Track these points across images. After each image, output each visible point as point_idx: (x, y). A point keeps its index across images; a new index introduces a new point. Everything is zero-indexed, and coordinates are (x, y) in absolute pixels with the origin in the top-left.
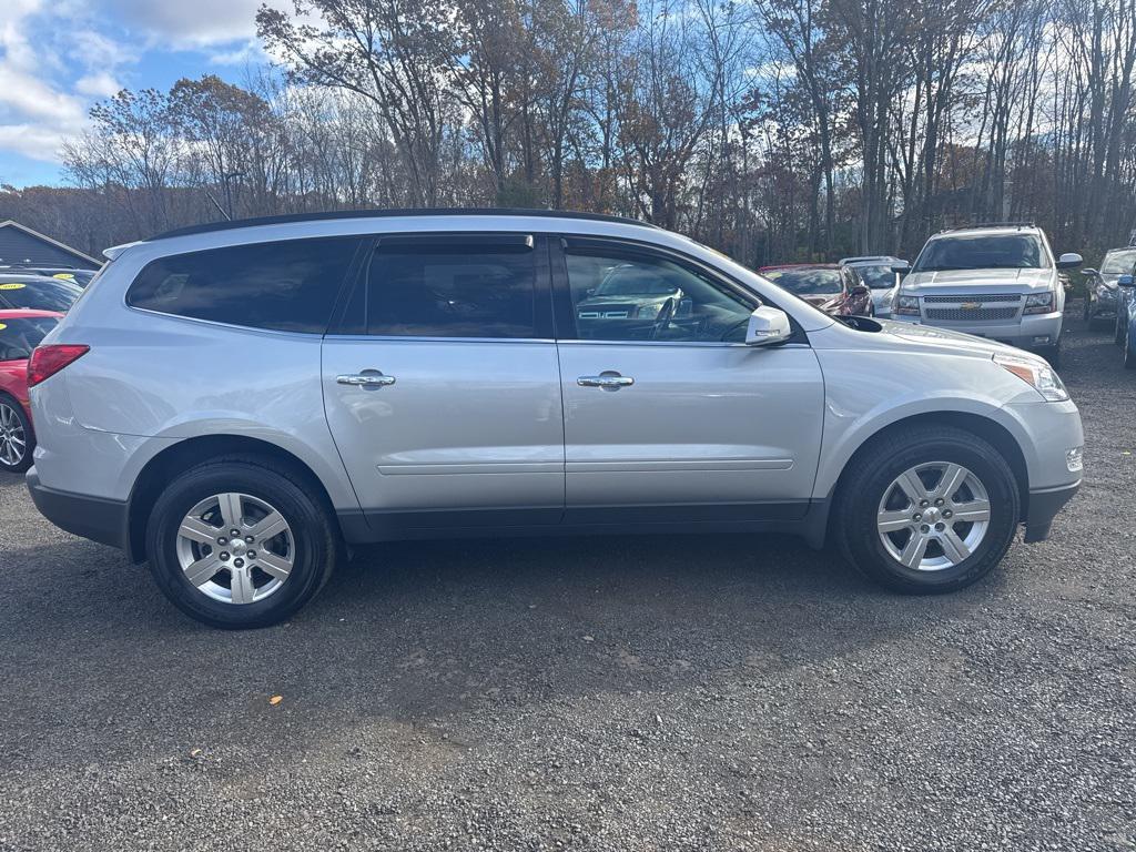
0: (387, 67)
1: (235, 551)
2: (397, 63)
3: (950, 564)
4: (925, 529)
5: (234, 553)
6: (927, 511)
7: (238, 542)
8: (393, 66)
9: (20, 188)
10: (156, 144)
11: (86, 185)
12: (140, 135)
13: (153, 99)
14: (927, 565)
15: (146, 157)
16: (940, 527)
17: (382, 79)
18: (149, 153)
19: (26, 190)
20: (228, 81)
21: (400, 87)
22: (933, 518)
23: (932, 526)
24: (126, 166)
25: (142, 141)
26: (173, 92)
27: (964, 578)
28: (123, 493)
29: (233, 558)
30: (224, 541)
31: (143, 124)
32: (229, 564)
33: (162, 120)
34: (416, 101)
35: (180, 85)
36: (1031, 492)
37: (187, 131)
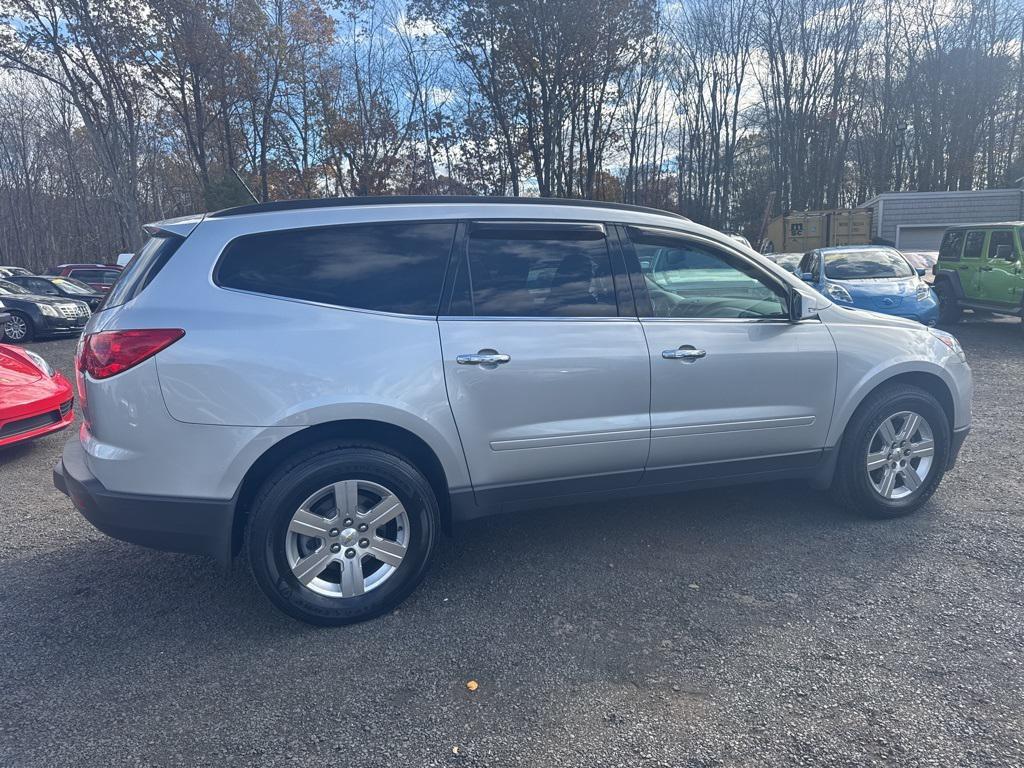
0: (77, 54)
1: (347, 542)
2: (87, 50)
5: (345, 545)
7: (349, 532)
8: (83, 53)
17: (70, 65)
21: (91, 74)
28: (228, 492)
29: (344, 549)
30: (334, 532)
32: (341, 556)
34: (110, 89)
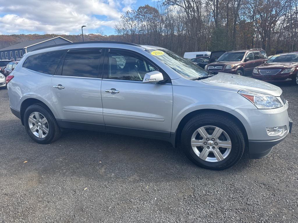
3: (217, 161)
4: (208, 147)
6: (209, 142)
9: (108, 36)
10: (134, 23)
11: (120, 34)
12: (131, 22)
13: (134, 12)
14: (208, 159)
15: (132, 27)
16: (214, 148)
18: (132, 26)
19: (109, 36)
20: (151, 6)
22: (211, 145)
23: (211, 147)
24: (128, 29)
25: (131, 23)
26: (138, 10)
27: (221, 166)
31: (132, 19)
33: (136, 17)
35: (139, 8)
36: (249, 141)
37: (141, 20)
